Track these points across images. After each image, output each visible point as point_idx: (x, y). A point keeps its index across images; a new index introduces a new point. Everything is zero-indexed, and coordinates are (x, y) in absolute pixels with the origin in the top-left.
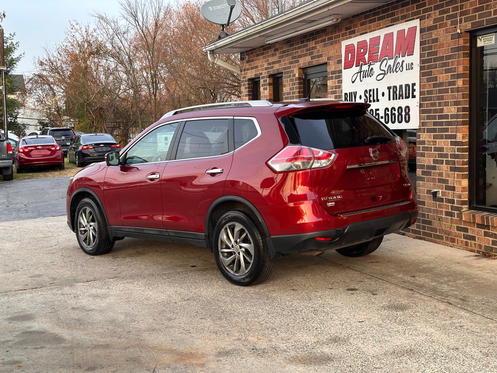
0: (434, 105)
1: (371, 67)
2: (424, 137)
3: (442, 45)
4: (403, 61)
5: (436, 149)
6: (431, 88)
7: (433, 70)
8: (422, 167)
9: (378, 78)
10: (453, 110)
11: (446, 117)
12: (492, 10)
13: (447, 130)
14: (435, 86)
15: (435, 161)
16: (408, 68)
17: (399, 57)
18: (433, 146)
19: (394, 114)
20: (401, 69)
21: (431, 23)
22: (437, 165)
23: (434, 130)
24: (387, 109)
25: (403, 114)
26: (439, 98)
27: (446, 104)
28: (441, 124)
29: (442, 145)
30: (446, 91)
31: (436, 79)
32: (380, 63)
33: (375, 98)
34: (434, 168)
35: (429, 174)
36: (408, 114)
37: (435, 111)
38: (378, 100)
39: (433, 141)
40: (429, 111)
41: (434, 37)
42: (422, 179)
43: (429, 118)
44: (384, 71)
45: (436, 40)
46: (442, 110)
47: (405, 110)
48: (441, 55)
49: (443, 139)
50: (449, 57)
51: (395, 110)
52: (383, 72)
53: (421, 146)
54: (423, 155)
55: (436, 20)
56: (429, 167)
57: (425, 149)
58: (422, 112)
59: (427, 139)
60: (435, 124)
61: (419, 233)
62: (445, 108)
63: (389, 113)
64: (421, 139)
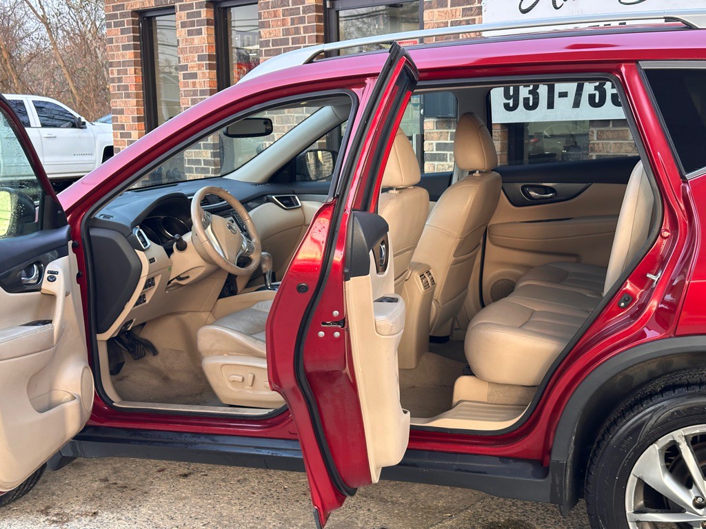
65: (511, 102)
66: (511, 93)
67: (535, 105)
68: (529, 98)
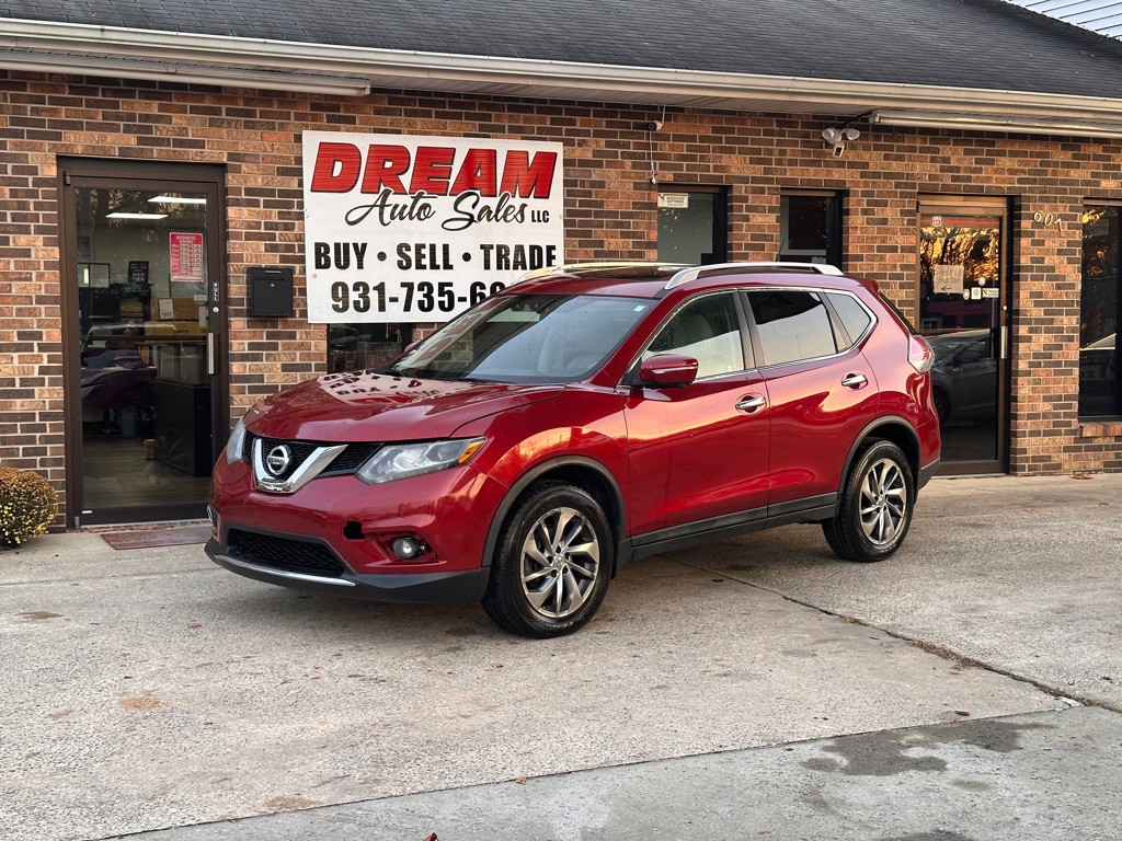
1: (421, 202)
3: (614, 195)
4: (524, 206)
6: (590, 257)
7: (593, 229)
12: (711, 165)
14: (598, 254)
16: (536, 218)
17: (514, 197)
20: (519, 217)
21: (589, 156)
24: (478, 285)
31: (601, 244)
32: (455, 198)
33: (440, 262)
38: (448, 267)
41: (594, 177)
44: (472, 216)
45: (601, 184)
48: (612, 209)
50: (631, 215)
52: (468, 217)
55: (597, 153)
63: (487, 292)
65: (340, 304)
66: (340, 295)
67: (366, 308)
68: (359, 302)
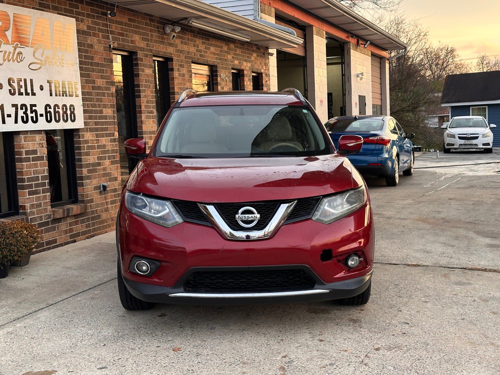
0: (94, 106)
1: (18, 50)
2: (88, 136)
3: (97, 53)
4: (63, 57)
5: (99, 147)
6: (90, 89)
7: (91, 73)
8: (88, 165)
9: (32, 67)
10: (110, 111)
11: (106, 117)
12: (130, 39)
13: (106, 129)
14: (93, 88)
15: (99, 158)
18: (96, 145)
19: (58, 112)
20: (62, 63)
21: (85, 28)
22: (101, 161)
23: (97, 130)
24: (47, 106)
25: (69, 112)
26: (98, 100)
27: (105, 106)
28: (102, 123)
29: (104, 143)
30: (104, 95)
31: (94, 82)
32: (33, 49)
33: (29, 91)
34: (99, 164)
35: (95, 171)
36: (72, 113)
37: (96, 112)
38: (34, 94)
39: (96, 140)
40: (91, 112)
41: (88, 42)
42: (88, 178)
43: (90, 117)
44: (41, 61)
45: (92, 46)
46: (101, 112)
47: (70, 109)
48: (97, 61)
49: (104, 137)
50: (104, 66)
51: (59, 108)
53: (86, 145)
54: (88, 154)
55: (88, 27)
56: (94, 165)
57: (89, 147)
58: (85, 111)
59: (90, 138)
60: (96, 124)
61: (89, 231)
62: (104, 109)
63: (52, 110)
64: (85, 139)
